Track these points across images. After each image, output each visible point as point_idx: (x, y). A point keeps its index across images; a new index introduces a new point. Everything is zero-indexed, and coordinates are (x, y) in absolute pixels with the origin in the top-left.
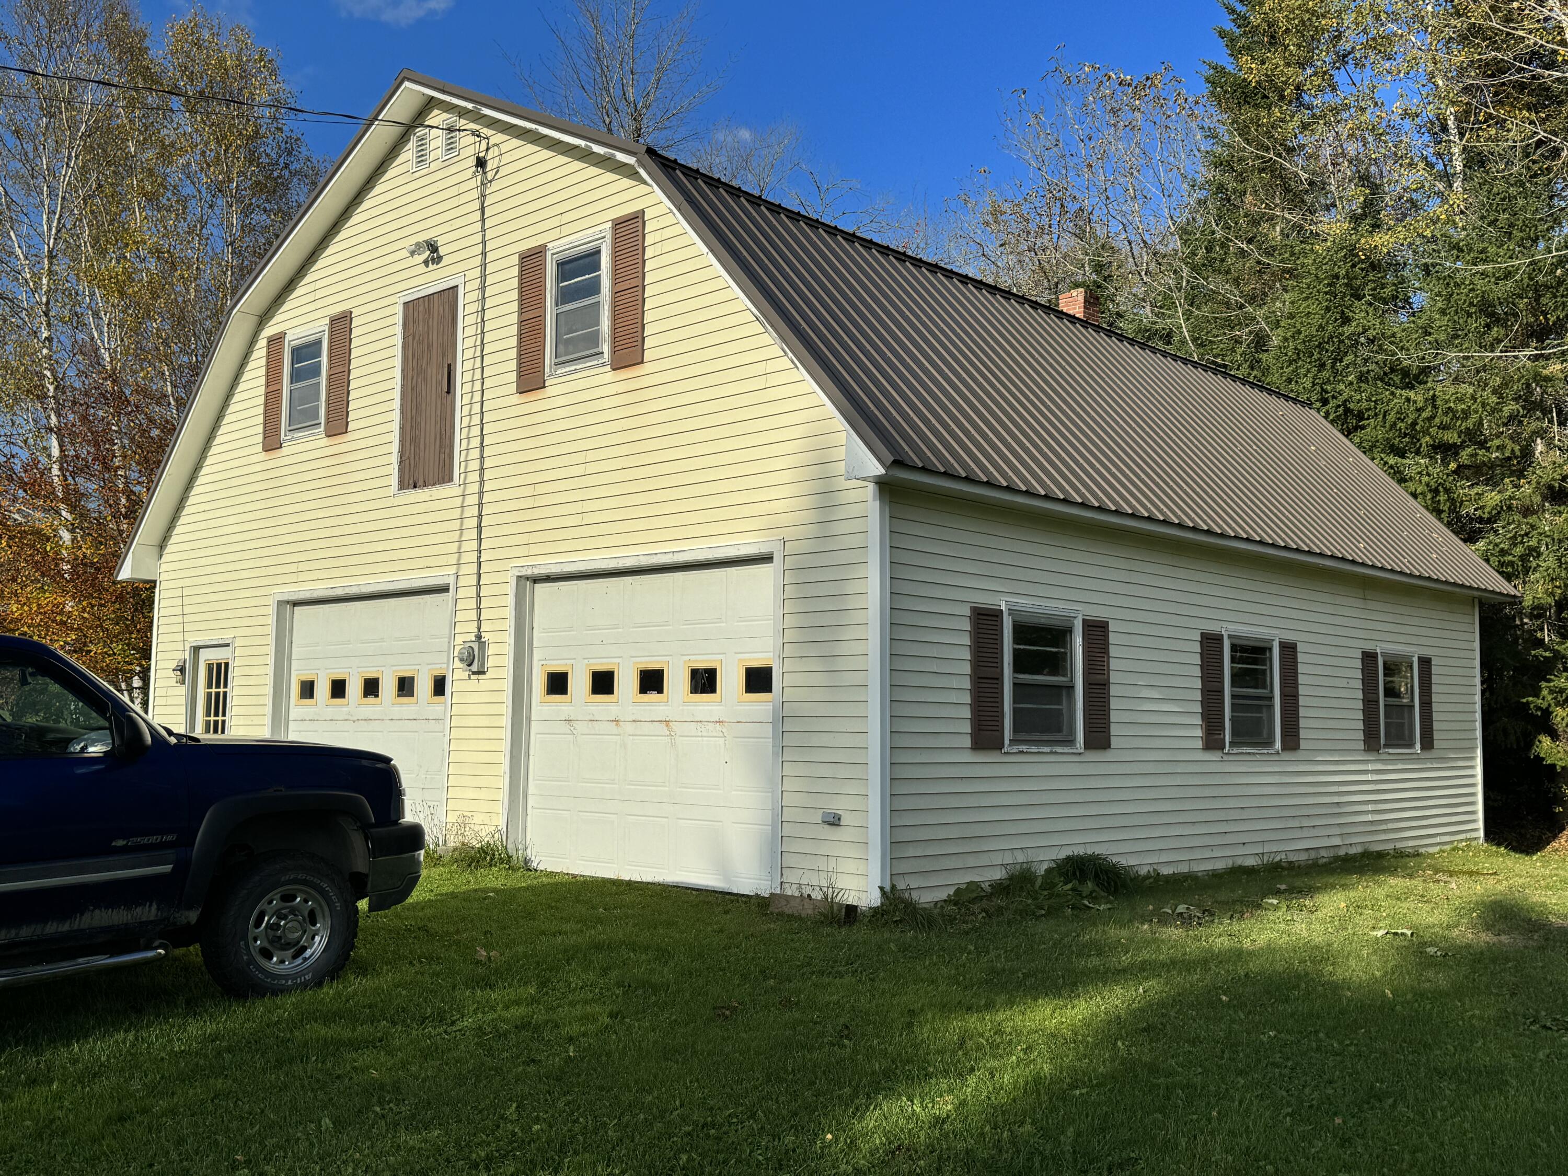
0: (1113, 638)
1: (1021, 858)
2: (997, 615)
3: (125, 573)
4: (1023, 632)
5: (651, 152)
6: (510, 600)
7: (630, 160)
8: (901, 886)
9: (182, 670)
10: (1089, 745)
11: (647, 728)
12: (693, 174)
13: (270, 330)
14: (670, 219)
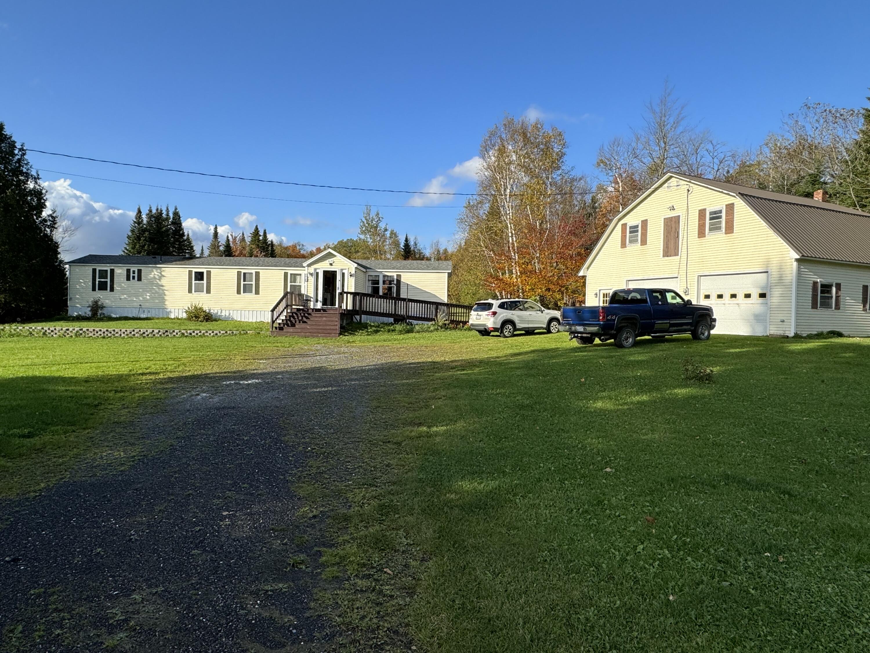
0: (842, 287)
1: (820, 330)
2: (817, 282)
3: (581, 274)
4: (823, 286)
5: (739, 193)
6: (696, 280)
7: (735, 195)
8: (798, 332)
9: (596, 294)
10: (835, 309)
11: (732, 305)
12: (746, 195)
13: (622, 222)
14: (745, 207)
